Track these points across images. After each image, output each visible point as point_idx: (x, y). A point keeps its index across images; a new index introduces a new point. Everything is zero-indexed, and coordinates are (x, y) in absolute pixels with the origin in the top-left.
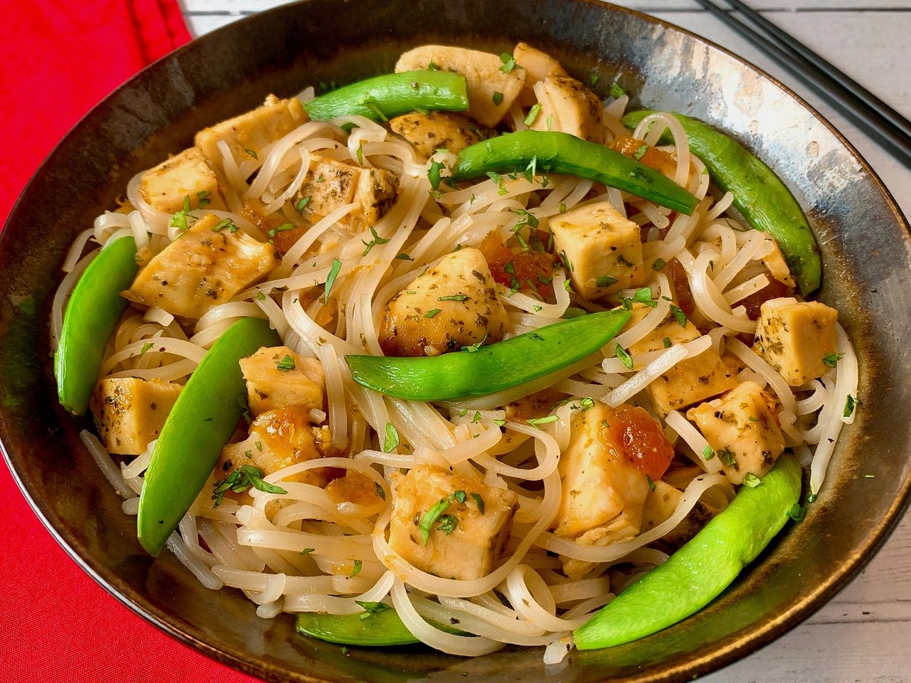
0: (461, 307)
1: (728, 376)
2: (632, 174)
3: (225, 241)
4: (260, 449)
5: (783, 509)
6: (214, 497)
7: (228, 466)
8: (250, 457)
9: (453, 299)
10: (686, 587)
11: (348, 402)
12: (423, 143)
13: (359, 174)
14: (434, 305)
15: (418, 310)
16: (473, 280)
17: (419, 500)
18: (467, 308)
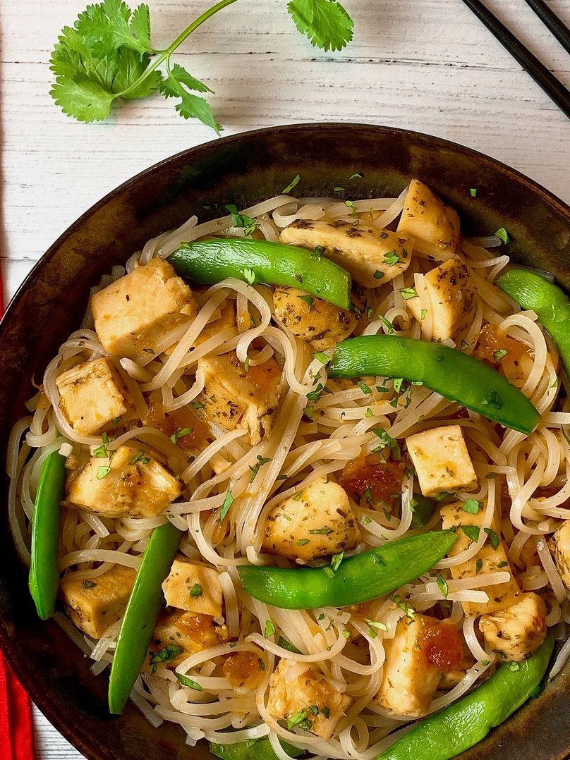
0: (325, 538)
1: (516, 595)
2: (486, 402)
3: (140, 472)
4: (179, 635)
5: (528, 690)
6: (151, 664)
7: (158, 642)
8: (173, 639)
9: (320, 532)
10: (450, 740)
11: (239, 603)
12: (304, 335)
13: (247, 407)
14: (305, 534)
15: (292, 538)
16: (337, 516)
17: (288, 704)
18: (330, 539)
